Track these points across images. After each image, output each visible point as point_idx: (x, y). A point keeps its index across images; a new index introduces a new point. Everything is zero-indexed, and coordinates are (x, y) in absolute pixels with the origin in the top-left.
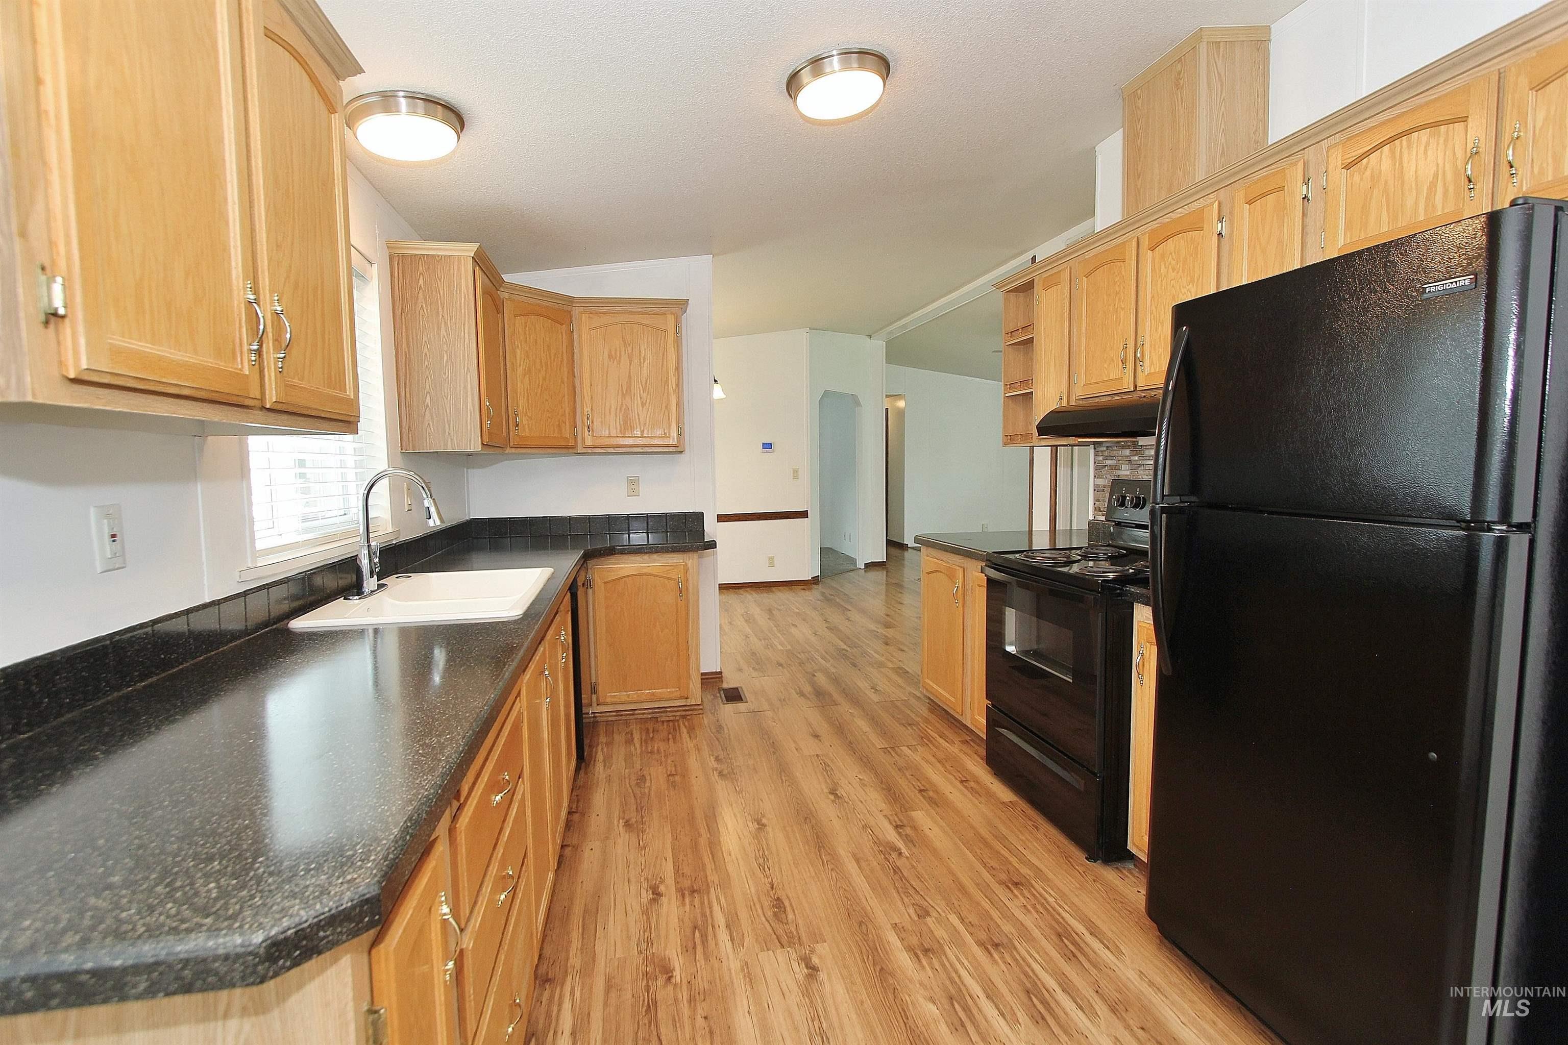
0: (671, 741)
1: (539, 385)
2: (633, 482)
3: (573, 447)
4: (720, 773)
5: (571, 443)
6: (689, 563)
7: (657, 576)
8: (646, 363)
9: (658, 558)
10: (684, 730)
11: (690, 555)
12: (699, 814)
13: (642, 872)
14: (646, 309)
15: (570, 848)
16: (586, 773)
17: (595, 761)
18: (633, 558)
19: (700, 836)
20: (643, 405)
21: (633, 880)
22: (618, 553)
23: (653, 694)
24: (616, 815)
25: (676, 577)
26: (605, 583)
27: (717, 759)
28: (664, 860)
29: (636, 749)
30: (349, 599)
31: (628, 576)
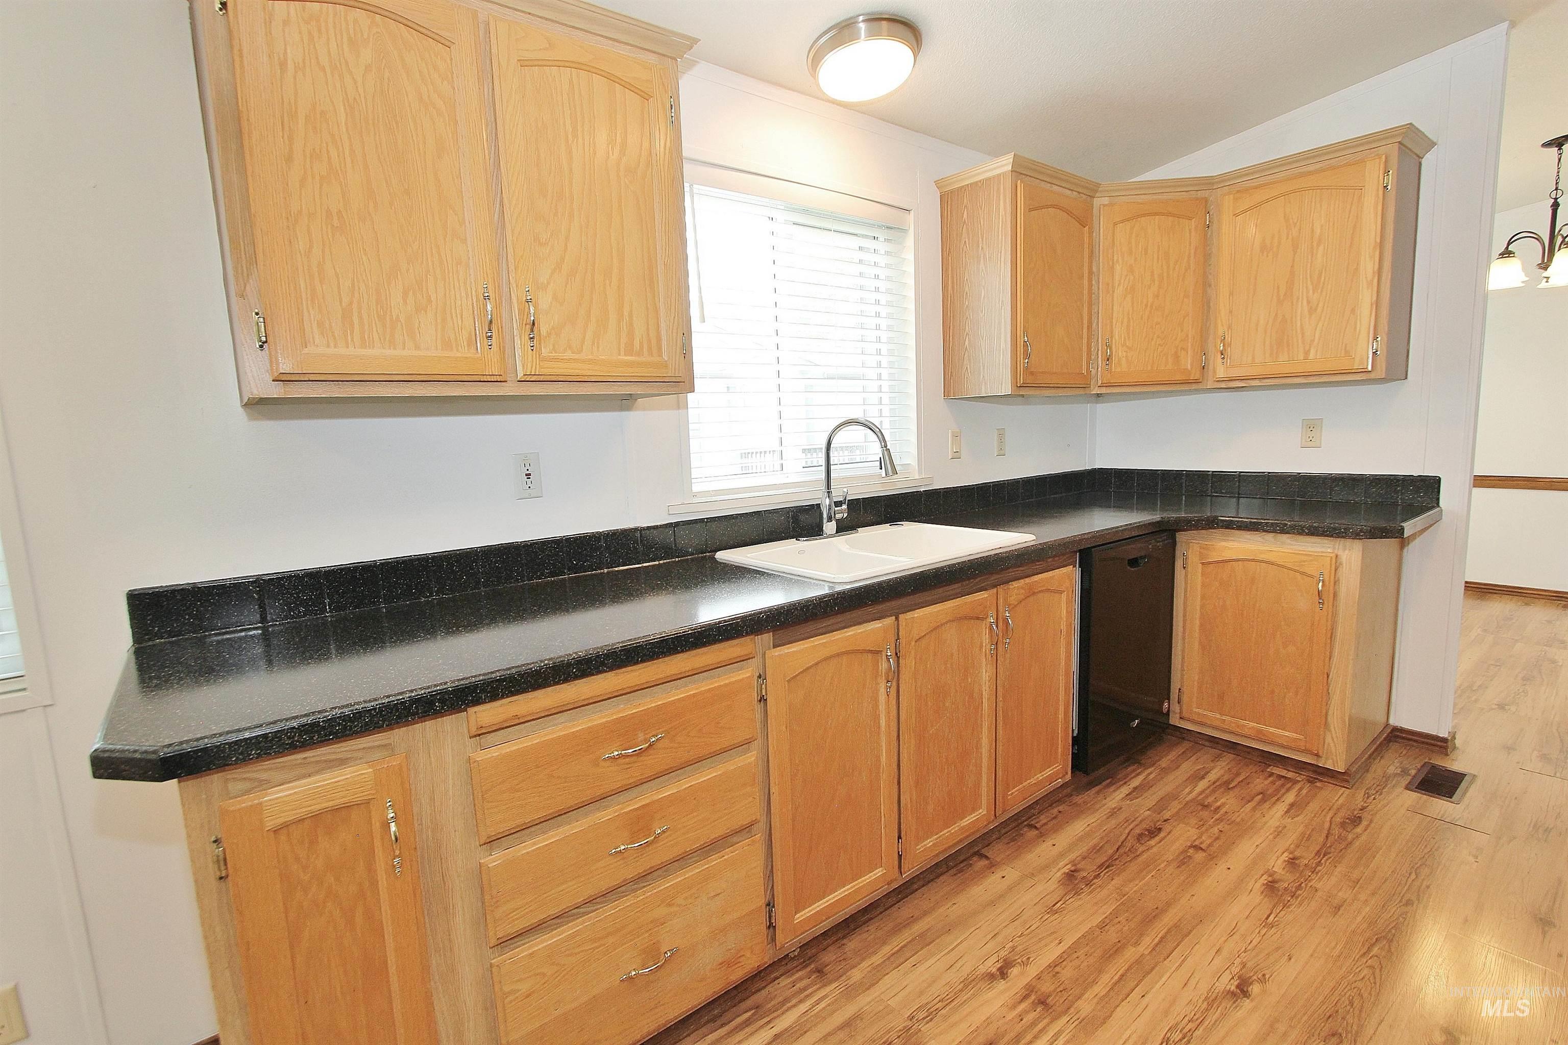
0: (1250, 806)
1: (1146, 306)
2: (1311, 426)
3: (1197, 382)
4: (1273, 882)
5: (1195, 375)
6: (1344, 556)
7: (1283, 567)
8: (1321, 248)
9: (1289, 541)
10: (1290, 797)
11: (1348, 542)
12: (1168, 919)
13: (1020, 937)
14: (1327, 162)
15: (986, 862)
16: (1098, 793)
17: (1125, 783)
18: (1249, 537)
19: (1137, 944)
20: (1312, 311)
21: (1000, 938)
22: (1222, 527)
23: (1260, 731)
24: (1072, 856)
25: (1316, 574)
26: (1203, 564)
27: (1292, 863)
28: (1057, 941)
29: (1190, 792)
30: (799, 540)
31: (1238, 560)
